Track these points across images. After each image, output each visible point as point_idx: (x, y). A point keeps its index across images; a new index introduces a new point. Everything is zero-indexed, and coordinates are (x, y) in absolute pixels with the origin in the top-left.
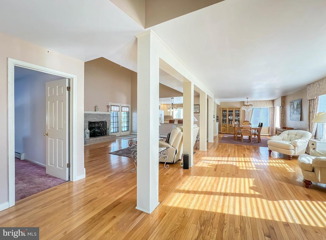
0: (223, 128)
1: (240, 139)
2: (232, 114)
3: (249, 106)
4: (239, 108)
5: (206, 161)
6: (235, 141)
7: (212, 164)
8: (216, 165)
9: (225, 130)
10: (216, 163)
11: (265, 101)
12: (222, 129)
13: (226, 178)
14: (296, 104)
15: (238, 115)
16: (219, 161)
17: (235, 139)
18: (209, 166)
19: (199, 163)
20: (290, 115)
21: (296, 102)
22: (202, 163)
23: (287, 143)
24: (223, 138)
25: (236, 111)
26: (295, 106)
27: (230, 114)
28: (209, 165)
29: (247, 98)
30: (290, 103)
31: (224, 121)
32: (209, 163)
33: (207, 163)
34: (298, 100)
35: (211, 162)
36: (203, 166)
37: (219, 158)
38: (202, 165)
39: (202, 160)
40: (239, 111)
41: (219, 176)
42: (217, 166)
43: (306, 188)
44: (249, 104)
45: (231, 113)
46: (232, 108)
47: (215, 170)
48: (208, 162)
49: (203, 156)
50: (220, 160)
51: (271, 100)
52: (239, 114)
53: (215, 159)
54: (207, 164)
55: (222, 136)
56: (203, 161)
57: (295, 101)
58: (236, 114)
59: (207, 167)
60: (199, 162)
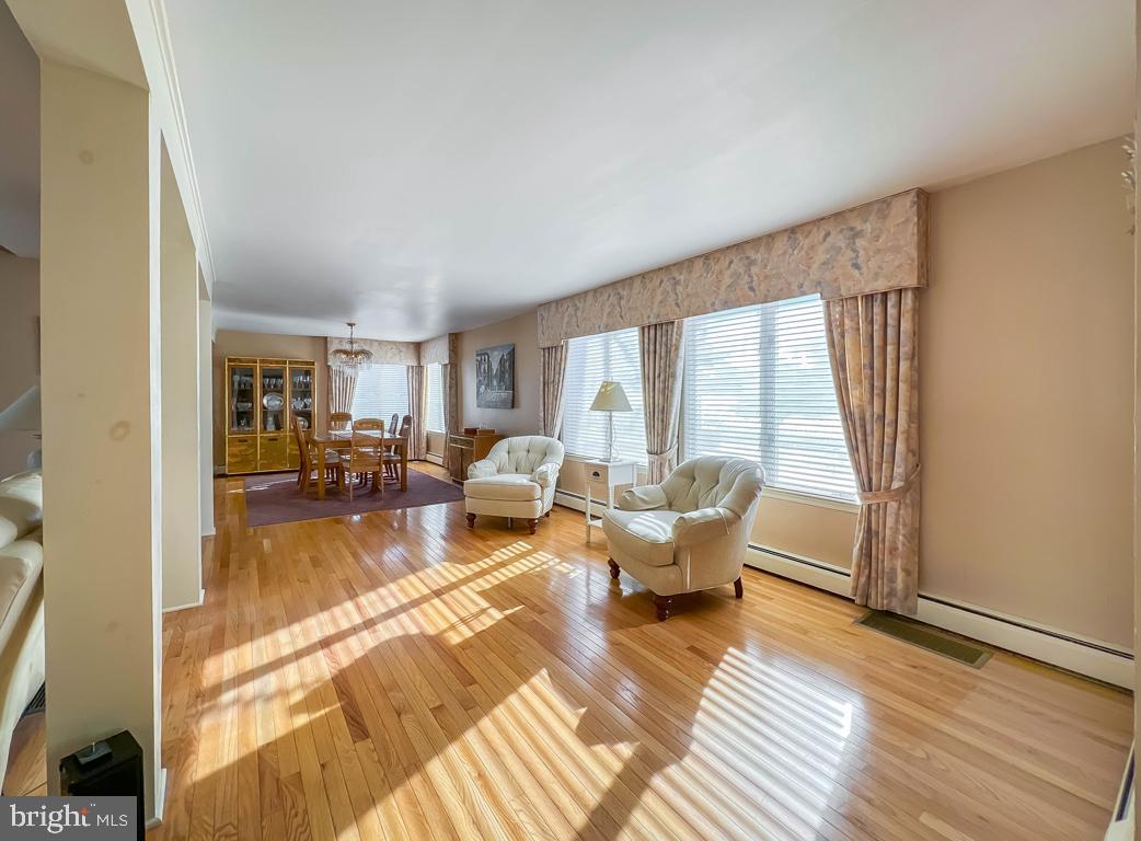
0: (235, 450)
1: (335, 491)
2: (275, 386)
3: (357, 354)
4: (307, 363)
5: (250, 689)
6: (317, 505)
7: (302, 685)
8: (334, 679)
9: (245, 460)
10: (321, 668)
11: (394, 343)
12: (232, 455)
13: (453, 750)
14: (497, 359)
15: (305, 391)
16: (326, 643)
17: (317, 493)
18: (302, 720)
19: (217, 728)
20: (478, 391)
21: (496, 353)
22: (231, 715)
23: (522, 480)
24: (253, 500)
25: (294, 372)
26: (495, 366)
27: (269, 385)
28: (294, 710)
29: (351, 325)
30: (478, 355)
31: (243, 417)
32: (284, 693)
33: (268, 699)
34: (503, 347)
35: (291, 674)
36: (259, 738)
37: (311, 622)
38: (243, 738)
39: (218, 689)
40: (308, 373)
41: (415, 765)
42: (342, 684)
43: (661, 624)
44: (356, 347)
45: (274, 381)
46: (277, 362)
47: (357, 725)
48: (271, 682)
49: (203, 657)
50: (330, 631)
51: (413, 343)
52: (307, 385)
53: (301, 644)
54: (277, 706)
55: (235, 489)
56: (227, 697)
57: (494, 349)
58: (294, 385)
59: (294, 735)
60: (206, 723)
